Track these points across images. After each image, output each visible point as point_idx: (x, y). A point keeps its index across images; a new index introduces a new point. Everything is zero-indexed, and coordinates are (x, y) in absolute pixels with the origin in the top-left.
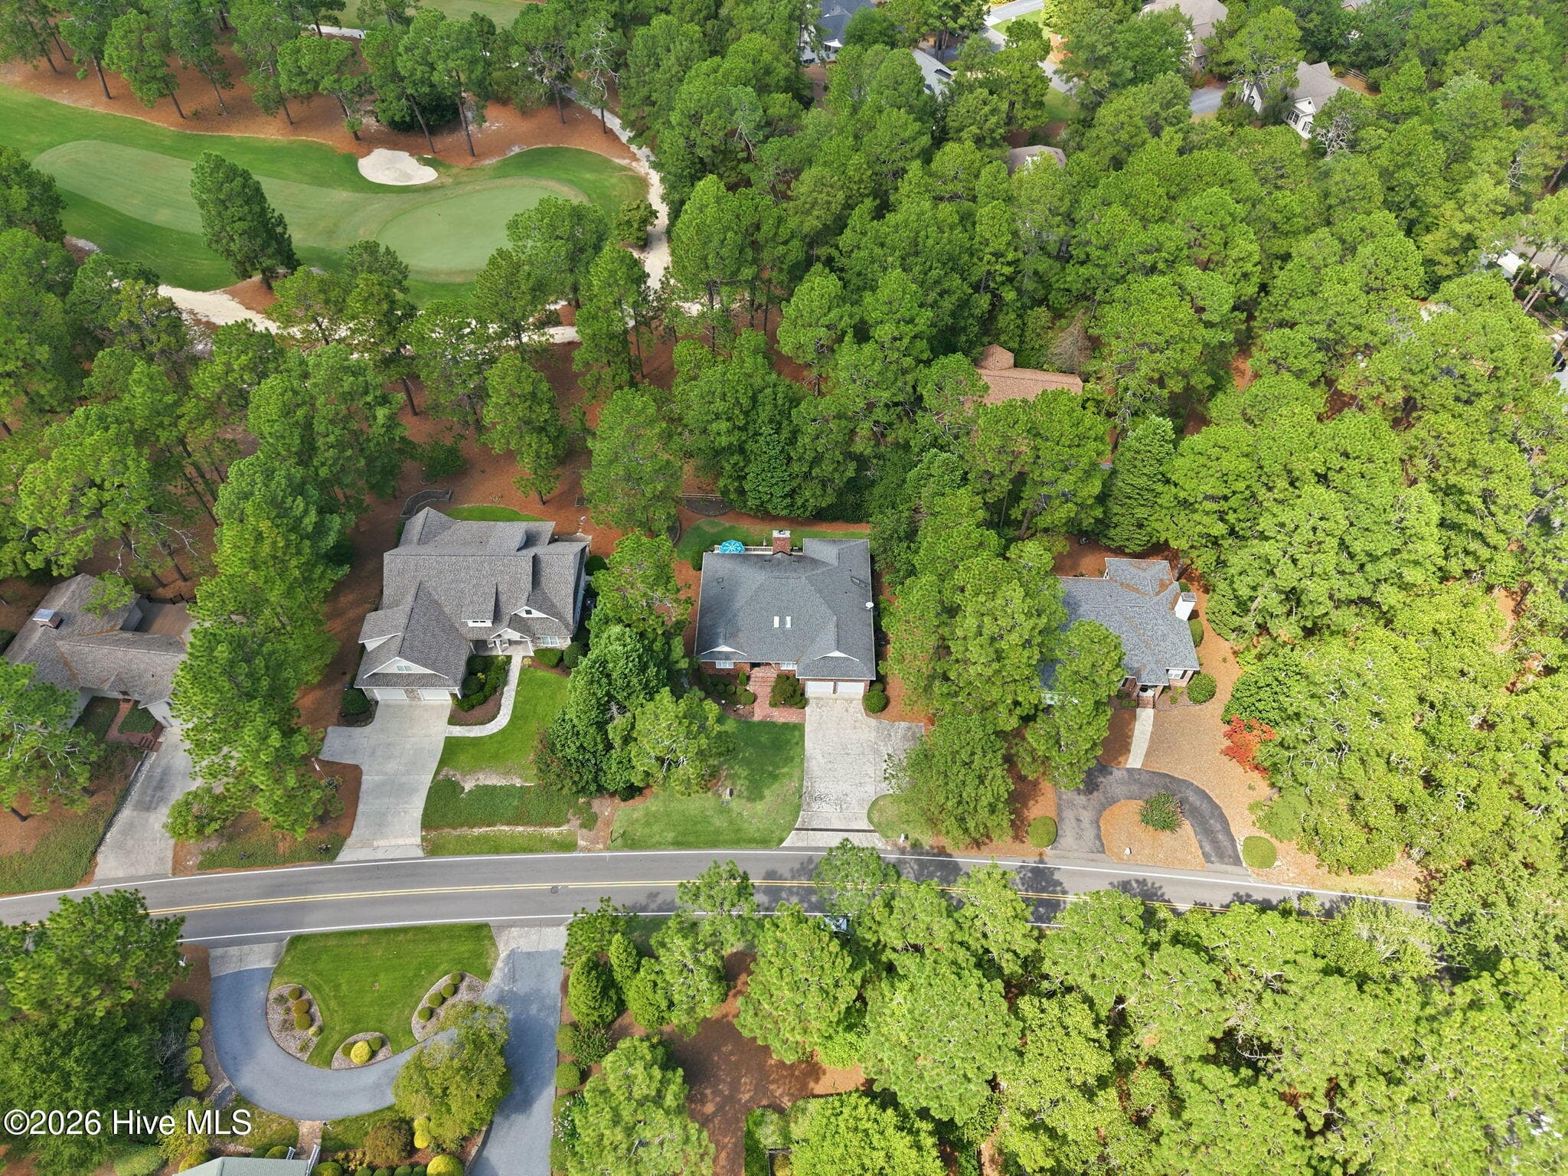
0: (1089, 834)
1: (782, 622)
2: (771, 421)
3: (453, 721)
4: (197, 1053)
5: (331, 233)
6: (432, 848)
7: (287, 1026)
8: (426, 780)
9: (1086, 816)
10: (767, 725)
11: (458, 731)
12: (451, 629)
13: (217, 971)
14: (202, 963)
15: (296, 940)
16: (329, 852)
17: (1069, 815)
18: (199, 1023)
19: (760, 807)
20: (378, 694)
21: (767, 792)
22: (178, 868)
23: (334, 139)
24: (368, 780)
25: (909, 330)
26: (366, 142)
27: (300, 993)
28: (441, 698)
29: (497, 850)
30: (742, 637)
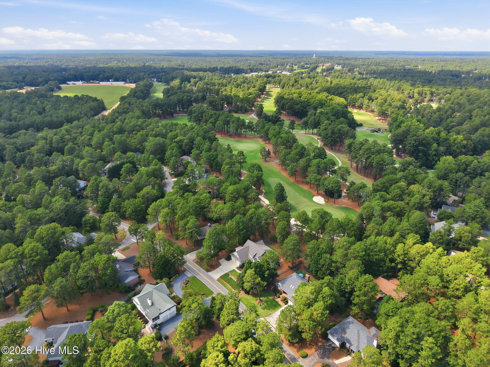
0: (313, 363)
1: (292, 287)
2: (318, 254)
3: (237, 268)
4: (174, 277)
5: (297, 204)
6: (218, 280)
7: (184, 283)
8: (226, 272)
9: (315, 360)
10: (277, 302)
11: (236, 270)
12: (247, 255)
13: (185, 273)
14: (185, 270)
15: (195, 276)
16: (208, 271)
17: (312, 357)
18: (177, 275)
19: (262, 311)
20: (232, 258)
21: (266, 310)
22: (193, 261)
23: (313, 192)
24: (220, 267)
25: (356, 253)
26: (319, 194)
27: (188, 281)
28: (238, 264)
29: (224, 286)
30: (284, 285)
